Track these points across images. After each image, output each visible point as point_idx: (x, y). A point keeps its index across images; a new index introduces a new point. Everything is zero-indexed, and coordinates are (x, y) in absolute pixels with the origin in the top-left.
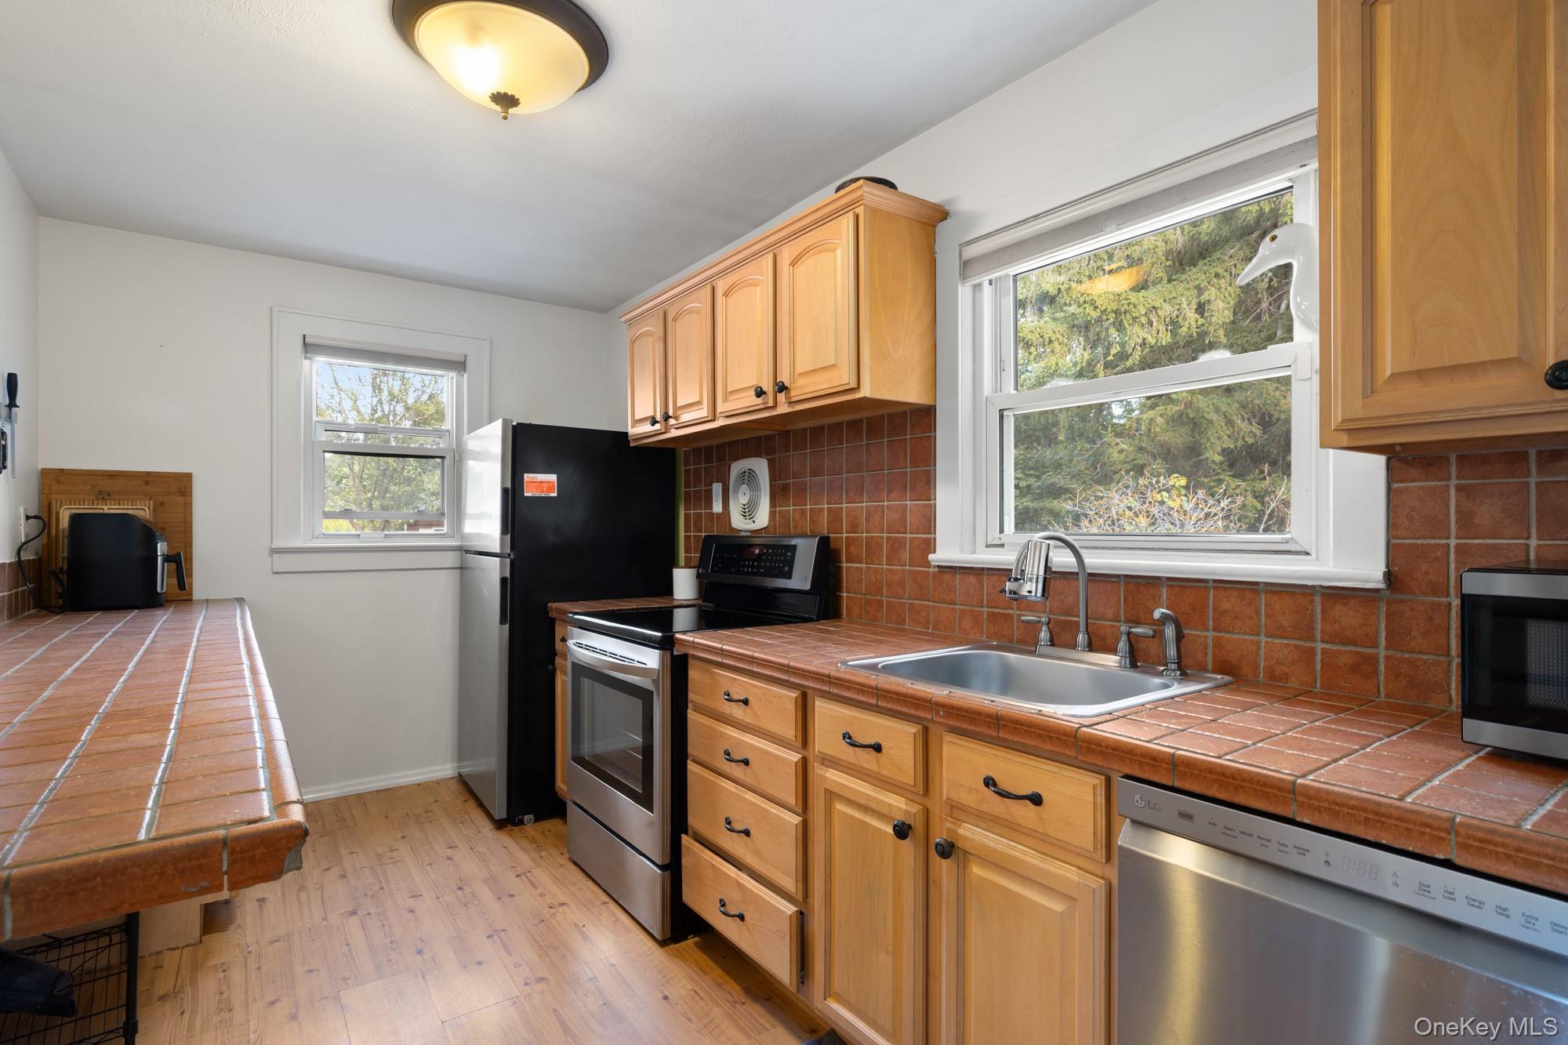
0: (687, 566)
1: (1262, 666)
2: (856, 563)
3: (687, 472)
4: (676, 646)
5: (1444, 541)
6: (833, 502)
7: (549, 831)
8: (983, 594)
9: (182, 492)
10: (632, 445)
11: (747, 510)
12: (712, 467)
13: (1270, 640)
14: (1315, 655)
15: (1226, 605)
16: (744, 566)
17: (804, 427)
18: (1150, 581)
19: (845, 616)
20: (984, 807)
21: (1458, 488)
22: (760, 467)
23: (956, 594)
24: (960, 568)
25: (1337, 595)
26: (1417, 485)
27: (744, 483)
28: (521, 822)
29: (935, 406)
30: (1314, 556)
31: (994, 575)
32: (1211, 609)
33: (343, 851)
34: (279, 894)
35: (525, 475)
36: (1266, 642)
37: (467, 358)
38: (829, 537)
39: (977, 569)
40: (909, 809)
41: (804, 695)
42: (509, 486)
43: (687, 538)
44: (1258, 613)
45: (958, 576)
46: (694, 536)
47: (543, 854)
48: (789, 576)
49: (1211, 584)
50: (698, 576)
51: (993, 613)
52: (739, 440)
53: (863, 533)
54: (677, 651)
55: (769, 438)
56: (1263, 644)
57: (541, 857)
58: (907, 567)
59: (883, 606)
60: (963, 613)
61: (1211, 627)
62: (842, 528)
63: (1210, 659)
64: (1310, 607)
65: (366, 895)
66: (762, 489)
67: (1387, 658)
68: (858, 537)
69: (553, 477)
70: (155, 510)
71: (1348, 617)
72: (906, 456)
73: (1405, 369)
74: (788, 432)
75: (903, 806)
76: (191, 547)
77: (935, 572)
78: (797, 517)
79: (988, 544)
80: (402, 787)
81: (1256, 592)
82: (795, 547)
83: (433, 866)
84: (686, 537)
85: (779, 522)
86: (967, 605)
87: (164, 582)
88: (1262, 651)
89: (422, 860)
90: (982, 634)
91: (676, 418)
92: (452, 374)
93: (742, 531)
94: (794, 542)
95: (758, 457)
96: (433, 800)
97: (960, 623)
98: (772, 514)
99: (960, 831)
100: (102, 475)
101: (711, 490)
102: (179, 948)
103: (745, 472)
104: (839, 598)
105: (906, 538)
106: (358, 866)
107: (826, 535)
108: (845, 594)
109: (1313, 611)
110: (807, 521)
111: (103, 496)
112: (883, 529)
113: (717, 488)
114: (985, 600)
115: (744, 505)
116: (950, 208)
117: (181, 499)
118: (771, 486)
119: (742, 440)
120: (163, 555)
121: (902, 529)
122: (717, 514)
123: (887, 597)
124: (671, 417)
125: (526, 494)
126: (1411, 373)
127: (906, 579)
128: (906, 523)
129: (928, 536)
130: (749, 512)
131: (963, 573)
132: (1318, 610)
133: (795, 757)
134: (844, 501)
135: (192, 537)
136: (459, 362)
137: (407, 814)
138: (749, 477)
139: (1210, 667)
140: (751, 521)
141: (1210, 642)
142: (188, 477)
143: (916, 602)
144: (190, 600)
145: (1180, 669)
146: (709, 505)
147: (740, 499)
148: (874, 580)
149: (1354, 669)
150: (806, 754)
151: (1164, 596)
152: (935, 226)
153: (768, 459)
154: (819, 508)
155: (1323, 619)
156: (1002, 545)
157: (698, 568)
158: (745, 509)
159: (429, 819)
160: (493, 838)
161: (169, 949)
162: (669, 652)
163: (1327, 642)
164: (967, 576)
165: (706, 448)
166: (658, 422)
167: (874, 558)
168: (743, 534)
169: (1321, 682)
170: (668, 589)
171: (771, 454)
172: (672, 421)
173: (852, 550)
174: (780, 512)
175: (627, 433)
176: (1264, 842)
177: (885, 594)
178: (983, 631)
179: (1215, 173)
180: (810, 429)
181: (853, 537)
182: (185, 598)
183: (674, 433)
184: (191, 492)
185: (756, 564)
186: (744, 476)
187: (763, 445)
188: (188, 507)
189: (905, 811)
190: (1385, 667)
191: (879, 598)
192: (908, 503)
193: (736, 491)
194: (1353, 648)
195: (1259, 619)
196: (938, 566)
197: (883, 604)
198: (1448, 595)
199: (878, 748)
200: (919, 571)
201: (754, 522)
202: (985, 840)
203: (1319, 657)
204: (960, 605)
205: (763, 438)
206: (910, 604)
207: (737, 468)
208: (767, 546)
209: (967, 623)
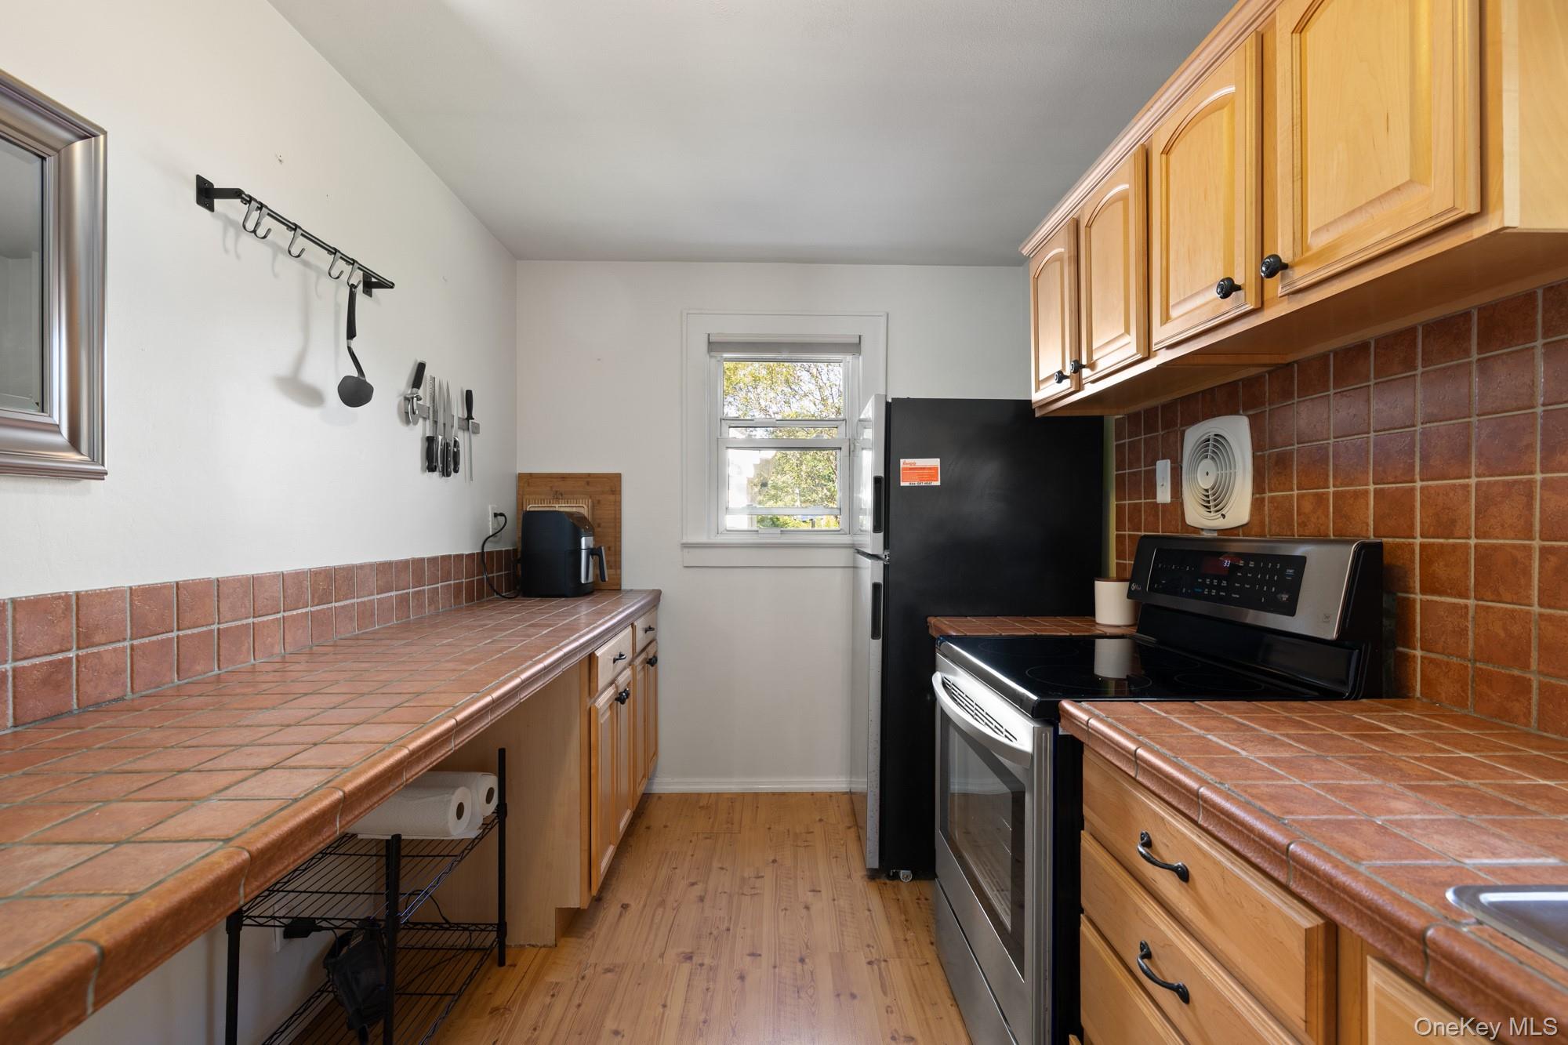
0: (1119, 579)
2: (1450, 596)
3: (1120, 448)
4: (1062, 721)
6: (1391, 479)
7: (926, 899)
9: (612, 491)
10: (1038, 414)
11: (1211, 498)
12: (1156, 438)
16: (1203, 585)
17: (1322, 351)
19: (1418, 694)
22: (1237, 430)
27: (1207, 457)
28: (896, 877)
33: (716, 864)
34: (642, 903)
35: (902, 461)
37: (862, 338)
38: (1380, 545)
41: (1332, 929)
42: (882, 474)
43: (1120, 539)
46: (1129, 535)
47: (910, 935)
48: (1290, 610)
50: (1131, 594)
52: (1198, 393)
53: (1468, 539)
54: (1064, 729)
55: (1252, 382)
57: (906, 940)
59: (1530, 692)
62: (1412, 527)
65: (711, 934)
66: (1239, 464)
68: (1454, 545)
69: (936, 462)
70: (593, 506)
74: (1289, 365)
76: (620, 541)
78: (1308, 507)
80: (796, 794)
82: (1301, 561)
83: (788, 913)
84: (1118, 536)
85: (1270, 516)
87: (586, 573)
89: (779, 900)
91: (1092, 366)
92: (849, 358)
93: (1202, 529)
94: (1300, 551)
95: (1231, 414)
96: (818, 818)
98: (1257, 504)
100: (557, 478)
101: (1155, 471)
102: (537, 946)
103: (1209, 440)
104: (1406, 659)
106: (720, 890)
107: (1372, 539)
108: (1418, 653)
110: (1327, 516)
111: (558, 496)
113: (1163, 468)
115: (1207, 490)
117: (612, 498)
118: (1254, 457)
119: (1203, 392)
120: (587, 549)
122: (1164, 505)
123: (1541, 673)
124: (1084, 367)
125: (902, 484)
130: (1214, 500)
134: (1417, 477)
135: (621, 532)
136: (854, 344)
137: (789, 831)
138: (1215, 447)
140: (1219, 515)
142: (618, 477)
144: (620, 590)
146: (1151, 490)
147: (1200, 478)
148: (1503, 635)
153: (1248, 416)
154: (1355, 491)
157: (1131, 581)
158: (1207, 496)
159: (806, 844)
160: (861, 891)
161: (530, 945)
162: (1051, 729)
165: (1147, 411)
166: (1067, 377)
167: (1503, 590)
168: (1206, 535)
170: (1088, 608)
171: (1253, 407)
172: (1086, 372)
173: (1439, 568)
174: (1272, 499)
175: (1031, 401)
177: (1534, 665)
180: (1336, 353)
181: (1442, 545)
182: (614, 587)
183: (1090, 390)
184: (620, 491)
185: (1224, 583)
186: (1208, 445)
187: (1241, 394)
188: (618, 504)
191: (1518, 673)
193: (1194, 469)
197: (1530, 686)
201: (1224, 516)
205: (1240, 383)
207: (1193, 436)
208: (1247, 557)
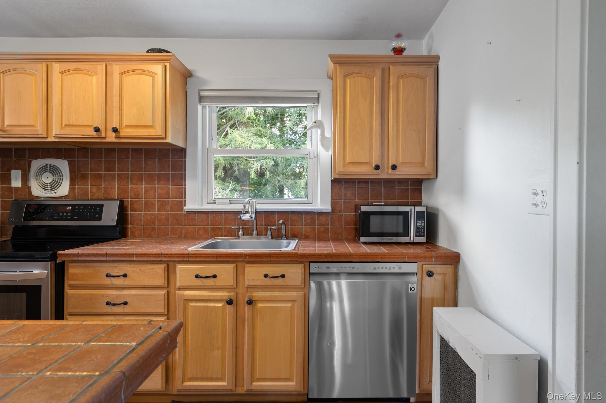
1: (303, 234)
2: (138, 212)
4: (58, 258)
5: (341, 200)
6: (122, 184)
8: (209, 221)
11: (48, 187)
12: (11, 161)
13: (305, 227)
14: (316, 229)
15: (294, 218)
16: (58, 216)
18: (272, 213)
19: (130, 236)
20: (263, 284)
21: (344, 188)
22: (62, 164)
23: (196, 222)
24: (198, 211)
25: (320, 214)
26: (337, 187)
27: (45, 172)
29: (186, 149)
30: (313, 204)
31: (214, 213)
32: (290, 220)
36: (304, 227)
39: (206, 212)
40: (230, 294)
41: (168, 265)
44: (302, 220)
45: (197, 215)
48: (100, 219)
49: (290, 213)
51: (214, 228)
53: (142, 198)
54: (59, 260)
55: (68, 150)
56: (303, 228)
58: (170, 212)
59: (155, 229)
60: (199, 229)
61: (290, 225)
62: (128, 196)
63: (290, 234)
64: (314, 217)
66: (63, 176)
67: (331, 228)
68: (139, 200)
71: (323, 219)
72: (169, 167)
73: (350, 162)
75: (228, 294)
77: (185, 214)
78: (94, 190)
79: (208, 202)
81: (302, 214)
82: (102, 205)
85: (77, 193)
86: (201, 225)
88: (303, 230)
90: (208, 235)
95: (60, 158)
97: (198, 232)
98: (72, 189)
99: (254, 295)
101: (10, 174)
103: (46, 166)
104: (126, 228)
105: (169, 200)
107: (117, 199)
108: (130, 226)
109: (315, 218)
110: (102, 193)
112: (155, 196)
113: (17, 173)
114: (210, 223)
115: (46, 184)
116: (193, 73)
118: (70, 174)
119: (43, 149)
121: (167, 197)
122: (17, 188)
123: (158, 225)
126: (351, 163)
127: (169, 217)
128: (169, 194)
129: (181, 200)
130: (50, 187)
131: (199, 213)
132: (316, 218)
133: (164, 292)
134: (129, 184)
138: (51, 169)
139: (289, 236)
140: (52, 192)
141: (290, 229)
143: (175, 226)
145: (286, 237)
146: (7, 182)
147: (41, 180)
148: (150, 219)
149: (324, 232)
150: (168, 289)
151: (276, 217)
152: (187, 78)
153: (68, 161)
154: (111, 187)
155: (317, 220)
156: (215, 203)
158: (46, 186)
163: (318, 226)
164: (201, 215)
165: (3, 149)
167: (150, 209)
168: (44, 199)
169: (317, 236)
171: (70, 158)
173: (135, 206)
174: (79, 188)
176: (346, 268)
177: (156, 224)
178: (209, 234)
179: (292, 97)
181: (136, 200)
185: (69, 214)
186: (46, 168)
187: (64, 153)
189: (229, 295)
190: (330, 230)
191: (153, 226)
192: (170, 186)
193: (39, 175)
194: (324, 227)
195: (302, 221)
196: (187, 211)
197: (156, 228)
198: (342, 213)
199: (215, 277)
200: (176, 214)
201: (55, 193)
202: (264, 294)
203: (316, 230)
204: (198, 225)
205: (63, 149)
206: (171, 227)
207: (38, 163)
208: (79, 205)
209: (201, 232)
